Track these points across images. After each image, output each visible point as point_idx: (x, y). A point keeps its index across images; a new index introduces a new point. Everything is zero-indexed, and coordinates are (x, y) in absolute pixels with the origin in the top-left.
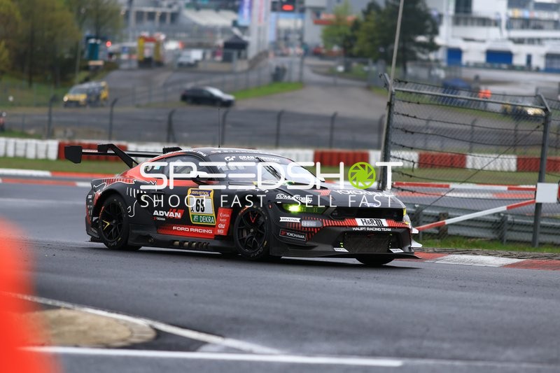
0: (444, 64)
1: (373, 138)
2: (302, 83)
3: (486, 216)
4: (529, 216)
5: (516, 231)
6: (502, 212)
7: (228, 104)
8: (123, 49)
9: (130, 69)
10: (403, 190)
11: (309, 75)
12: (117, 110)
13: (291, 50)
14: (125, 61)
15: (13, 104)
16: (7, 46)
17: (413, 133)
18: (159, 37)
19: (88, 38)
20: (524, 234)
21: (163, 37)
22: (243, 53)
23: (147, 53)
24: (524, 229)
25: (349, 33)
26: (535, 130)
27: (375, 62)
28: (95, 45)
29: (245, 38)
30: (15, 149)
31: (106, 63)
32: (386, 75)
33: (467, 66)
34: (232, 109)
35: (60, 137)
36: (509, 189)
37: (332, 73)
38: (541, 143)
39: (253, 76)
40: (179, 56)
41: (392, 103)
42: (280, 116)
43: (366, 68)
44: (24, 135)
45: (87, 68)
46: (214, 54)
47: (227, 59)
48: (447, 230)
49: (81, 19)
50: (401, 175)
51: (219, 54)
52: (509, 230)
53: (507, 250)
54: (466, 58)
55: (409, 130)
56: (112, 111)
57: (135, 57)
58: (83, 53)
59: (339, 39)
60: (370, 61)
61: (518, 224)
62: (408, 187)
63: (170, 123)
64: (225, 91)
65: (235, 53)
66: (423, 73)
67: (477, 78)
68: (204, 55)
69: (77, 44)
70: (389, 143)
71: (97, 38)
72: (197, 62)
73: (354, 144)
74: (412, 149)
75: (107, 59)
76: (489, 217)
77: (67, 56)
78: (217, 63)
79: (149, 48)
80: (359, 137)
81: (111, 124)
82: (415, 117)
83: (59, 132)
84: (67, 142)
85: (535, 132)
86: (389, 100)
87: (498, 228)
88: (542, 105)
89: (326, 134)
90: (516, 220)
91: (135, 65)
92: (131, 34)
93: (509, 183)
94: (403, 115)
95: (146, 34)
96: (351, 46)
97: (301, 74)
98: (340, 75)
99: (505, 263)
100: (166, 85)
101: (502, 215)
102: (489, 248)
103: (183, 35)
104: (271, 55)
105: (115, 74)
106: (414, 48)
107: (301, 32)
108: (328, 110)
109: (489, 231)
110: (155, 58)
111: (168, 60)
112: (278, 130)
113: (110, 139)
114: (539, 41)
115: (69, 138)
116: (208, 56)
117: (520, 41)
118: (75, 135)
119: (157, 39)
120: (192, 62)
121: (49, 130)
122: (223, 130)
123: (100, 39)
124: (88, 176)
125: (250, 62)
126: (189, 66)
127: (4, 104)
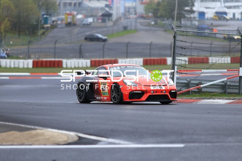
0: (197, 19)
1: (168, 52)
2: (136, 30)
3: (218, 82)
4: (237, 82)
5: (231, 89)
6: (225, 81)
7: (105, 40)
8: (59, 19)
9: (62, 28)
10: (182, 73)
11: (139, 26)
12: (57, 45)
13: (131, 16)
14: (59, 24)
15: (12, 45)
16: (8, 20)
17: (185, 49)
18: (74, 13)
19: (43, 15)
20: (235, 90)
21: (75, 13)
22: (110, 18)
23: (69, 20)
24: (235, 87)
25: (156, 7)
26: (237, 45)
27: (168, 19)
28: (46, 18)
29: (111, 12)
30: (14, 64)
31: (51, 25)
32: (172, 24)
33: (208, 19)
34: (107, 43)
35: (33, 58)
36: (227, 71)
37: (149, 25)
38: (240, 50)
39: (115, 28)
40: (83, 21)
41: (175, 36)
42: (128, 44)
43: (164, 22)
44: (18, 58)
45: (43, 28)
46: (98, 19)
47: (104, 21)
48: (201, 90)
49: (40, 7)
50: (181, 67)
51: (100, 19)
52: (228, 88)
53: (228, 97)
54: (207, 16)
55: (183, 47)
56: (55, 46)
57: (64, 22)
58: (41, 21)
59: (151, 10)
60: (165, 19)
61: (232, 86)
62: (184, 72)
63: (80, 50)
64: (103, 35)
65: (107, 18)
66: (189, 23)
67: (212, 24)
68: (94, 20)
69: (39, 18)
70: (175, 53)
71: (47, 15)
72: (91, 23)
73: (160, 55)
74: (185, 55)
75: (52, 23)
76: (219, 83)
77: (34, 23)
78: (99, 23)
79: (70, 18)
80: (162, 52)
81: (55, 51)
82: (185, 42)
84: (36, 60)
85: (237, 46)
86: (174, 35)
87: (224, 88)
88: (240, 34)
89: (148, 51)
90: (231, 84)
91: (64, 25)
92: (62, 13)
93: (227, 68)
94: (180, 41)
95: (68, 12)
96: (157, 13)
97: (136, 26)
98: (153, 26)
99: (227, 102)
100: (77, 34)
101: (225, 82)
102: (220, 96)
103: (84, 12)
104: (123, 19)
105: (55, 30)
106: (184, 13)
107: (135, 8)
108: (148, 41)
109: (220, 89)
110: (72, 22)
111: (78, 23)
112: (127, 50)
113: (55, 58)
114: (238, 7)
115: (37, 58)
116: (95, 20)
117: (229, 7)
118: (39, 57)
119: (73, 14)
120: (89, 23)
121: (28, 55)
122: (103, 52)
123: (48, 15)
124: (46, 74)
125: (114, 22)
126: (88, 25)
127: (9, 45)
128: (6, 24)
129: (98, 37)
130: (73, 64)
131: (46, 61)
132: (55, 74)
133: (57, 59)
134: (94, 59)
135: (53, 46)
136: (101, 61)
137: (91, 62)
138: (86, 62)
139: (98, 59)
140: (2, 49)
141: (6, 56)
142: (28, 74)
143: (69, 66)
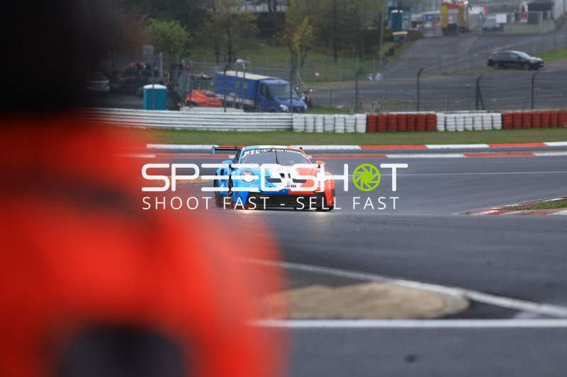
7: (536, 66)
8: (426, 18)
9: (434, 38)
12: (423, 79)
14: (429, 29)
15: (319, 80)
16: (310, 22)
18: (463, 2)
19: (391, 9)
21: (466, 2)
22: (549, 13)
23: (451, 20)
28: (399, 13)
30: (324, 124)
31: (409, 32)
34: (540, 71)
35: (367, 111)
39: (561, 37)
40: (484, 20)
44: (332, 110)
45: (391, 39)
46: (517, 17)
47: (533, 20)
51: (524, 16)
56: (418, 80)
57: (439, 24)
58: (386, 24)
63: (478, 89)
65: (541, 13)
68: (509, 18)
69: (380, 14)
71: (399, 8)
72: (502, 25)
75: (411, 28)
77: (370, 28)
78: (523, 26)
79: (452, 14)
81: (418, 94)
83: (366, 106)
84: (375, 114)
91: (439, 33)
92: (433, 2)
95: (449, 1)
100: (470, 51)
105: (419, 43)
110: (459, 25)
111: (472, 26)
113: (418, 110)
115: (377, 111)
116: (513, 19)
118: (382, 107)
119: (461, 5)
120: (498, 26)
121: (356, 103)
122: (533, 92)
123: (402, 9)
124: (399, 148)
125: (556, 22)
126: (495, 29)
127: (311, 79)
128: (305, 31)
129: (520, 58)
130: (460, 122)
131: (398, 117)
132: (419, 148)
133: (424, 113)
134: (510, 112)
135: (413, 80)
136: (528, 114)
137: (503, 117)
138: (492, 117)
139: (519, 111)
140: (295, 89)
141: (306, 107)
142: (357, 147)
143: (451, 127)
